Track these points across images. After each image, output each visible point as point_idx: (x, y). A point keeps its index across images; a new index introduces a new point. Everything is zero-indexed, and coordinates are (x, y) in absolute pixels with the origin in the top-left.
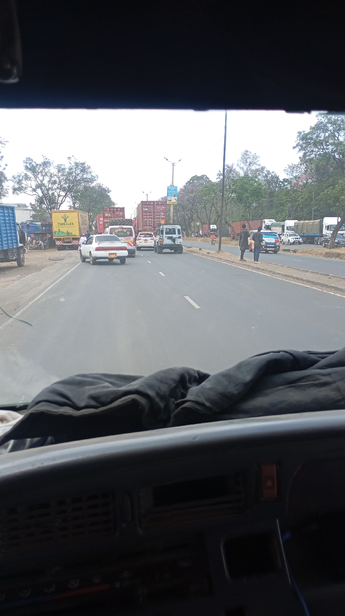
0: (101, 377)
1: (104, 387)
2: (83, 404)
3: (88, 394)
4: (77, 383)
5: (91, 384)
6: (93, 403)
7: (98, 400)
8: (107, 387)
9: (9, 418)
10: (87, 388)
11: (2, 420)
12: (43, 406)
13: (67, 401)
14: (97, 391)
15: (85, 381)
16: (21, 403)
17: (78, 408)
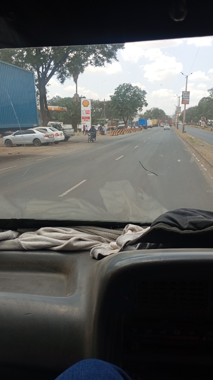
0: (196, 211)
1: (199, 218)
2: (186, 227)
3: (188, 221)
4: (183, 213)
5: (190, 215)
6: (192, 227)
7: (195, 225)
9: (137, 230)
10: (188, 217)
11: (133, 230)
12: (161, 225)
13: (175, 224)
14: (195, 220)
15: (187, 213)
16: (144, 222)
17: (182, 229)
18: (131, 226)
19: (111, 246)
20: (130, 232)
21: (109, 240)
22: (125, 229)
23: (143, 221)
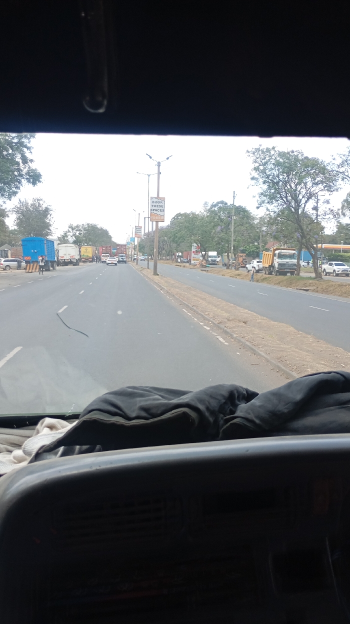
0: (151, 390)
1: (154, 399)
2: (134, 415)
3: (138, 405)
4: (129, 394)
5: (142, 396)
6: (143, 414)
7: (148, 411)
8: (157, 400)
9: (59, 426)
10: (138, 399)
11: (51, 427)
12: (95, 414)
13: (118, 411)
14: (148, 403)
15: (136, 393)
16: (70, 413)
17: (129, 419)
18: (48, 421)
19: (14, 458)
20: (46, 430)
21: (10, 448)
22: (39, 426)
23: (69, 411)
